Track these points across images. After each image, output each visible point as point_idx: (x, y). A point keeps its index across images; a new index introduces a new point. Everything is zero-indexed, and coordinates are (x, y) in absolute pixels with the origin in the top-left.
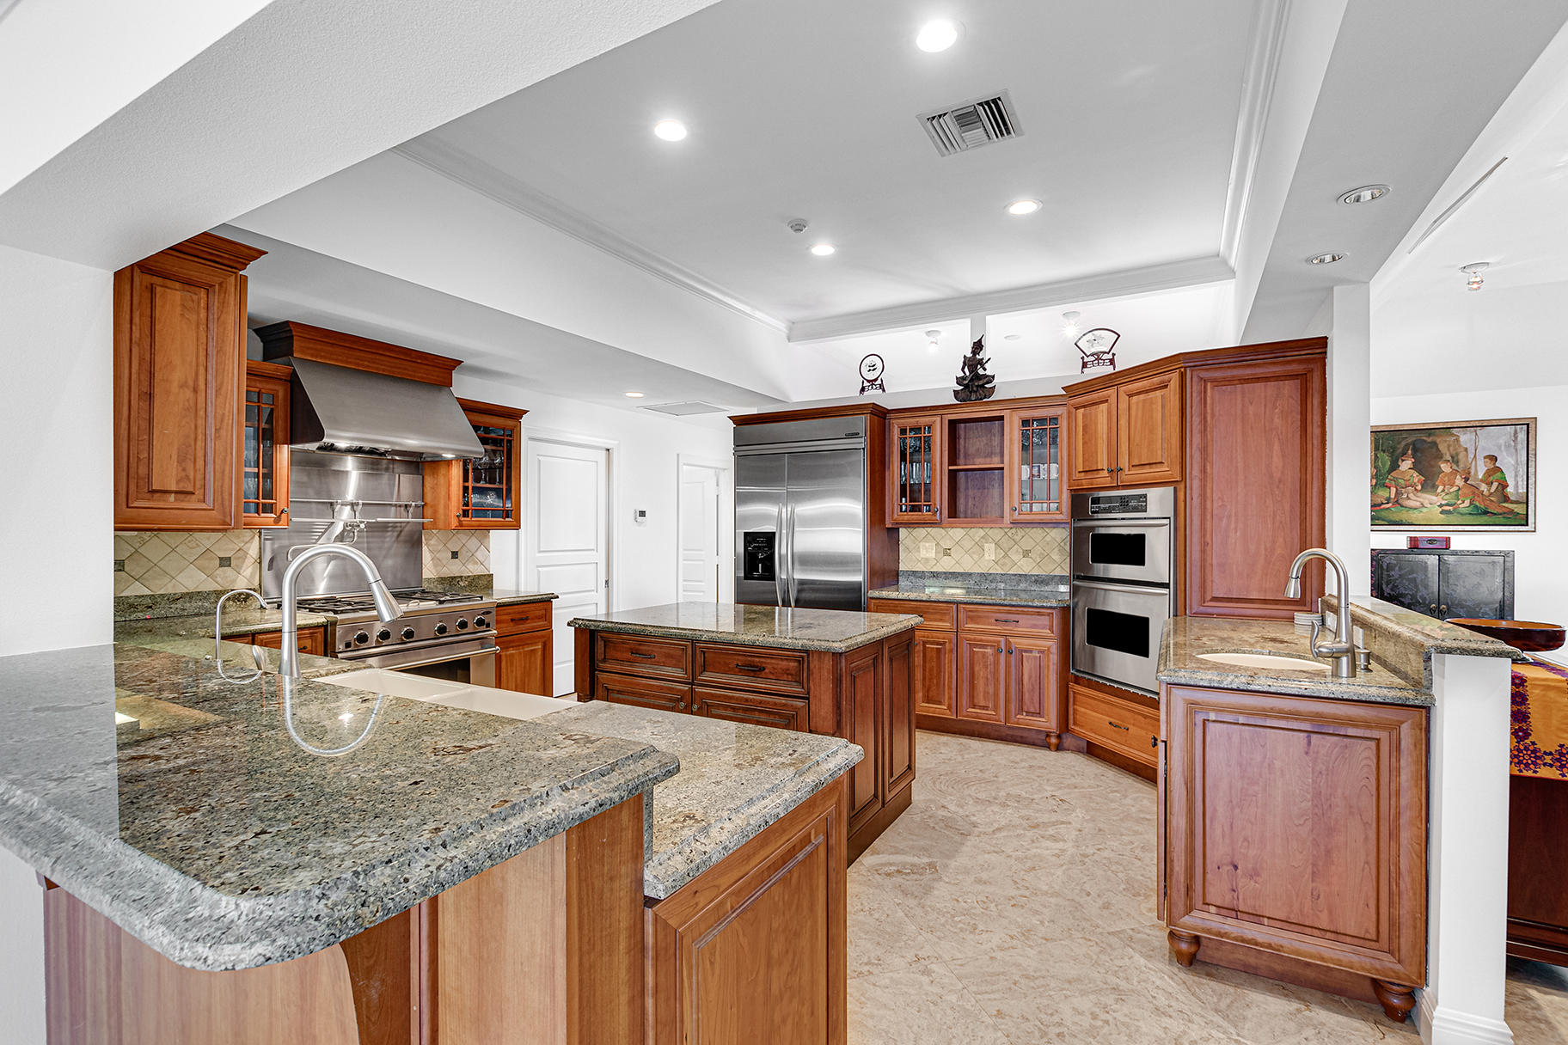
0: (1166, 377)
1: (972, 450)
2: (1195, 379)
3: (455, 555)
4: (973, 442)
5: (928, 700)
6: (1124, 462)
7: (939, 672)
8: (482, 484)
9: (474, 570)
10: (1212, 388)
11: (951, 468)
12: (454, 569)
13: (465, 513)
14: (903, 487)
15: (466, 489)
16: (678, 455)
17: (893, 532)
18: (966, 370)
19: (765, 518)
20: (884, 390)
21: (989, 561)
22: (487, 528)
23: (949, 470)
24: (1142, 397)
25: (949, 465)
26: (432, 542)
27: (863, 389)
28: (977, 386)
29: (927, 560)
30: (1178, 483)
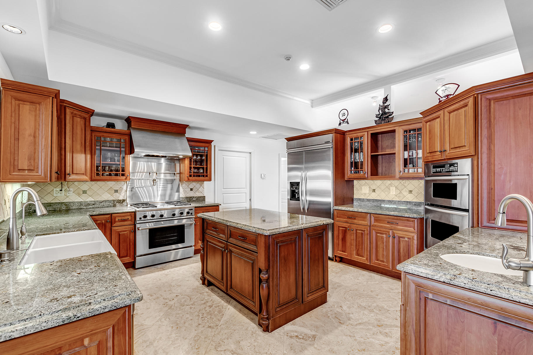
0: (466, 101)
1: (384, 146)
2: (483, 99)
3: (191, 190)
4: (383, 142)
5: (358, 255)
6: (447, 147)
7: (362, 243)
8: (198, 166)
9: (198, 194)
10: (494, 103)
11: (372, 154)
12: (191, 194)
13: (190, 176)
14: (351, 163)
15: (190, 168)
16: (279, 154)
17: (350, 182)
18: (380, 111)
19: (296, 177)
20: (348, 123)
21: (393, 195)
22: (204, 181)
23: (371, 156)
24: (455, 112)
25: (371, 153)
26: (184, 185)
27: (340, 124)
28: (385, 117)
29: (365, 194)
30: (474, 156)
